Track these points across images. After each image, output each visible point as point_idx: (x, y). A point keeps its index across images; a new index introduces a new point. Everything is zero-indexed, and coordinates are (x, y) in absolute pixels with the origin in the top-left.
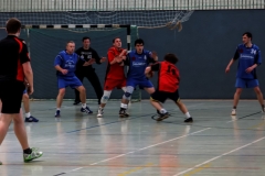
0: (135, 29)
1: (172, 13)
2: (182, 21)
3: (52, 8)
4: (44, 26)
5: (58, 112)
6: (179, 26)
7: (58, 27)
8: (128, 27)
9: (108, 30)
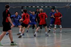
0: (56, 8)
1: (67, 3)
2: (70, 5)
3: (32, 1)
4: (30, 7)
5: (27, 31)
6: (69, 7)
7: (34, 7)
8: (54, 7)
9: (48, 8)
